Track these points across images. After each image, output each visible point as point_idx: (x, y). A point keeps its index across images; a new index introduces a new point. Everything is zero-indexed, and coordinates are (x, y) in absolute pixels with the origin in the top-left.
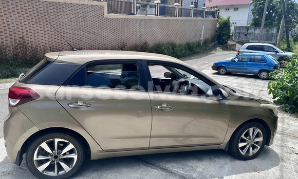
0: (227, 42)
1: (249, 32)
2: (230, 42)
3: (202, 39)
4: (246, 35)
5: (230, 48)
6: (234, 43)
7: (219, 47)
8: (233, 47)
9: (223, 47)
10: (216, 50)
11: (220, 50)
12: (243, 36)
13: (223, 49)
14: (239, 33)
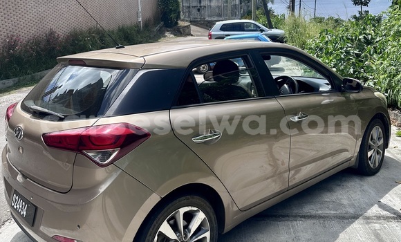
0: (177, 23)
1: (202, 4)
2: (181, 23)
3: (140, 19)
4: (199, 10)
5: (184, 31)
6: (187, 24)
7: (168, 31)
8: (187, 31)
9: (174, 30)
10: (165, 36)
11: (172, 36)
12: (194, 11)
13: (175, 35)
14: (189, 7)
